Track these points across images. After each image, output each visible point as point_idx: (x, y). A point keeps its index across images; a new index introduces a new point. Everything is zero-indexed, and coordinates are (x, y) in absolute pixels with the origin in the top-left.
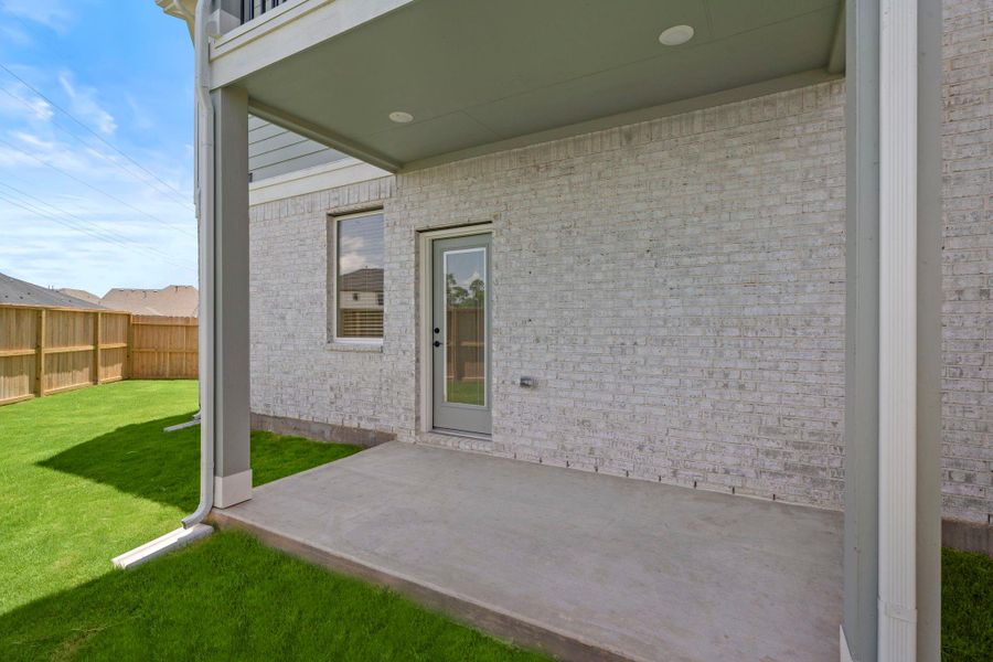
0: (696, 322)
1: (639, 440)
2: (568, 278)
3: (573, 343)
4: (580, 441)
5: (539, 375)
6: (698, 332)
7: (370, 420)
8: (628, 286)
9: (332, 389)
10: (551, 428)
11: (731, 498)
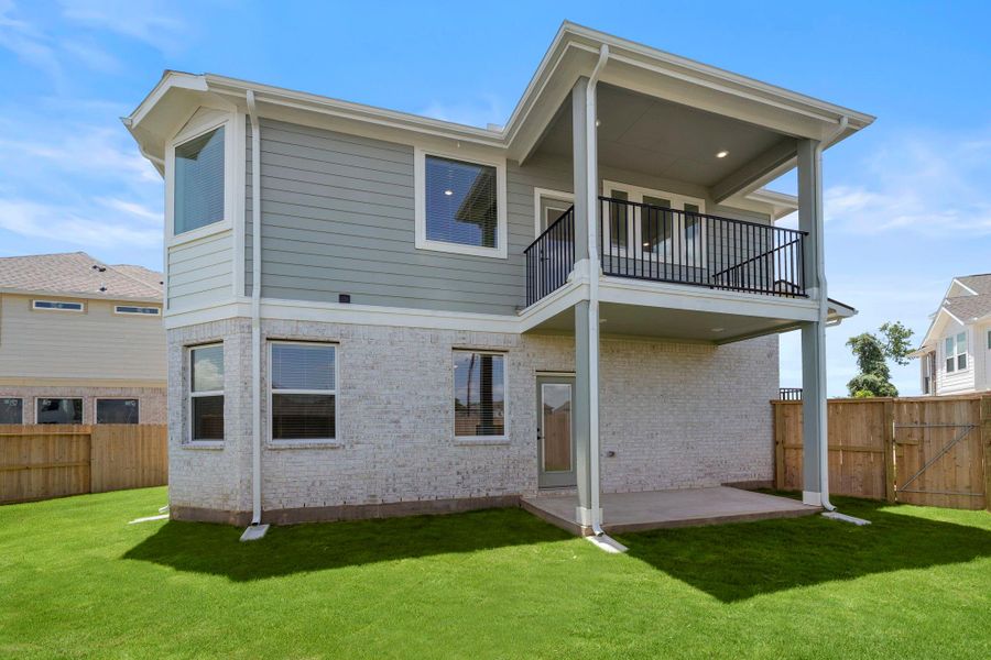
0: (679, 425)
1: (659, 473)
2: (629, 404)
3: (631, 434)
4: (635, 478)
5: (615, 451)
6: (678, 428)
7: (498, 489)
8: (654, 410)
9: (458, 473)
10: (621, 475)
11: (691, 489)
